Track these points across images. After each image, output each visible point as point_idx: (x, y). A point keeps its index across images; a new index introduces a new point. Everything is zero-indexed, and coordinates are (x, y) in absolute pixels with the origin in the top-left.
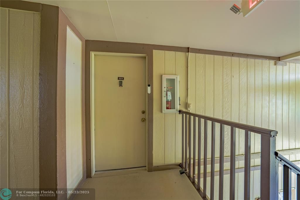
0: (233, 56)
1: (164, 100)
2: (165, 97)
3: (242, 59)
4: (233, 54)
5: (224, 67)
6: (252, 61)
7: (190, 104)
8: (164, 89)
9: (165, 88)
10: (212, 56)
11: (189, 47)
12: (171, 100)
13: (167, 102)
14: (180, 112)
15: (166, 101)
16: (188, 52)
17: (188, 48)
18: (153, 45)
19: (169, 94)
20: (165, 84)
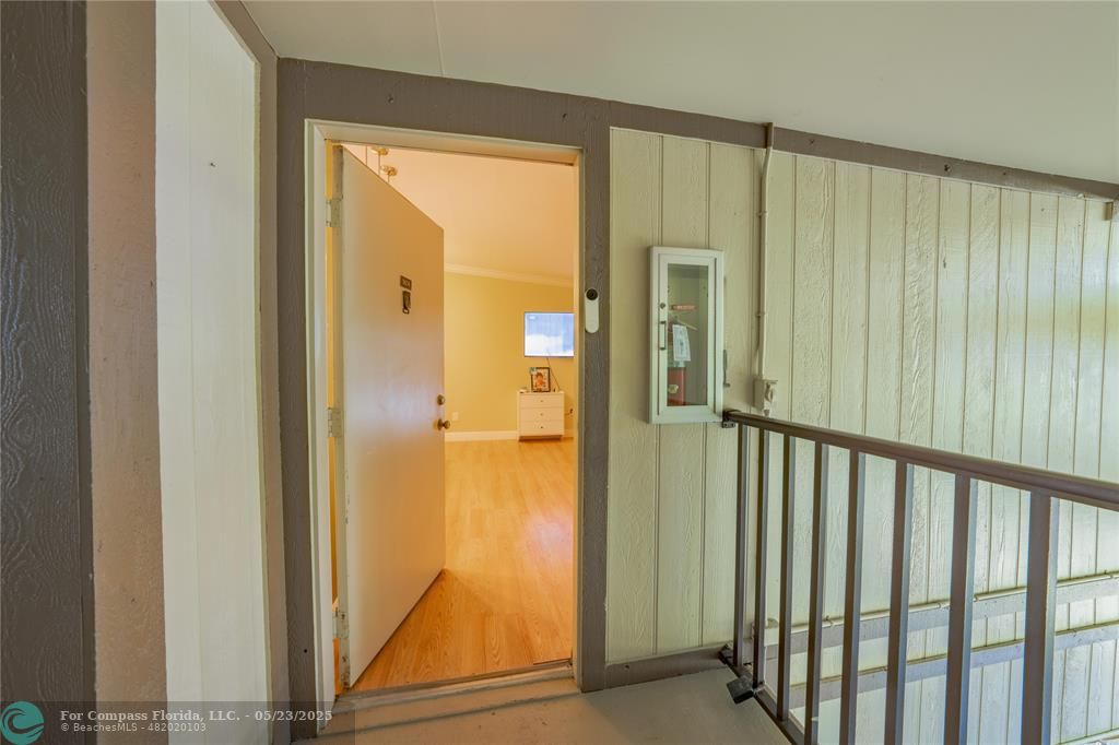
0: (948, 175)
1: (660, 364)
2: (663, 349)
3: (982, 189)
4: (947, 166)
5: (909, 223)
6: (1017, 196)
7: (774, 383)
8: (660, 315)
9: (663, 306)
10: (862, 169)
11: (770, 124)
12: (686, 362)
13: (674, 373)
14: (728, 416)
15: (669, 369)
16: (766, 146)
17: (767, 128)
18: (610, 102)
19: (681, 334)
20: (661, 290)
